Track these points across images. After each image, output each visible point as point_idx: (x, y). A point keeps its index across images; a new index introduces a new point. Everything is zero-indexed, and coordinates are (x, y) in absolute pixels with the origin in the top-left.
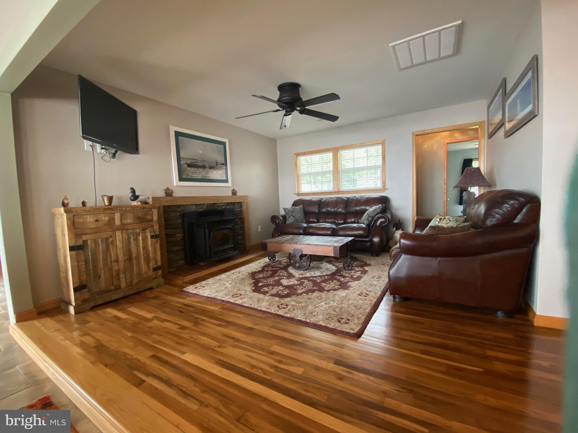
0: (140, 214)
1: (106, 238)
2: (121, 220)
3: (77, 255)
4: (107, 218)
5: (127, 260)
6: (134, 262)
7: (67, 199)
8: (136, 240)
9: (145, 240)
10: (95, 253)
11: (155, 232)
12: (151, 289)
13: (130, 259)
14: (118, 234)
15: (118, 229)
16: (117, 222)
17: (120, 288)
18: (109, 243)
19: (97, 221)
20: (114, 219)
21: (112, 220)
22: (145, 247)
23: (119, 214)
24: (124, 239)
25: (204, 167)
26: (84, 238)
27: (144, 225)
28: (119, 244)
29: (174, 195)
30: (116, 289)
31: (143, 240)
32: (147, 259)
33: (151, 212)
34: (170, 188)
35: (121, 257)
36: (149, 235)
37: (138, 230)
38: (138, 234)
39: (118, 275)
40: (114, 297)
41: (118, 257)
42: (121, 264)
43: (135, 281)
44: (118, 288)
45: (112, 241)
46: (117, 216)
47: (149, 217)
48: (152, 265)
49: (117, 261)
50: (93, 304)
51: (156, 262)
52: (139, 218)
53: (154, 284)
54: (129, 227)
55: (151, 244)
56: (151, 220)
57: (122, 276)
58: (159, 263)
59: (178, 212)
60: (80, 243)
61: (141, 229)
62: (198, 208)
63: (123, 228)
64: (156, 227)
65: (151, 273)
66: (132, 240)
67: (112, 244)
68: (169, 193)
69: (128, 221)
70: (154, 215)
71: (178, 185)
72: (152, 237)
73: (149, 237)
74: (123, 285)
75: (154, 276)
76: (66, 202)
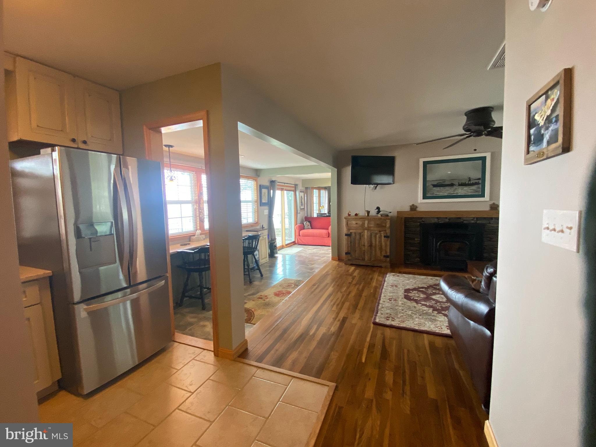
0: (378, 222)
1: (360, 233)
2: (368, 225)
3: (348, 238)
4: (361, 223)
5: (369, 246)
6: (373, 249)
7: (350, 212)
8: (375, 237)
9: (380, 237)
10: (355, 239)
11: (387, 234)
12: (381, 267)
13: (371, 246)
14: (366, 231)
15: (366, 229)
16: (366, 225)
17: (365, 260)
18: (361, 235)
19: (356, 224)
20: (364, 224)
21: (363, 224)
22: (380, 241)
23: (367, 221)
24: (368, 235)
25: (452, 185)
26: (351, 231)
27: (380, 229)
28: (366, 237)
29: (418, 209)
30: (362, 260)
31: (379, 237)
32: (381, 249)
33: (385, 222)
34: (415, 204)
35: (366, 244)
36: (383, 235)
37: (376, 231)
38: (376, 234)
39: (364, 253)
40: (361, 264)
41: (365, 244)
42: (366, 247)
43: (373, 259)
44: (363, 260)
45: (363, 235)
46: (366, 222)
47: (384, 225)
48: (384, 253)
49: (364, 246)
50: (351, 263)
51: (386, 252)
52: (378, 224)
53: (383, 265)
54: (372, 229)
55: (384, 241)
56: (385, 227)
57: (366, 254)
58: (388, 254)
59: (418, 222)
60: (349, 233)
61: (378, 231)
62: (439, 221)
63: (368, 229)
64: (388, 231)
65: (382, 258)
66: (373, 236)
67: (363, 236)
68: (413, 208)
69: (372, 225)
70: (387, 224)
71: (421, 202)
72: (385, 237)
73: (383, 236)
74: (366, 258)
75: (384, 260)
76: (350, 213)
